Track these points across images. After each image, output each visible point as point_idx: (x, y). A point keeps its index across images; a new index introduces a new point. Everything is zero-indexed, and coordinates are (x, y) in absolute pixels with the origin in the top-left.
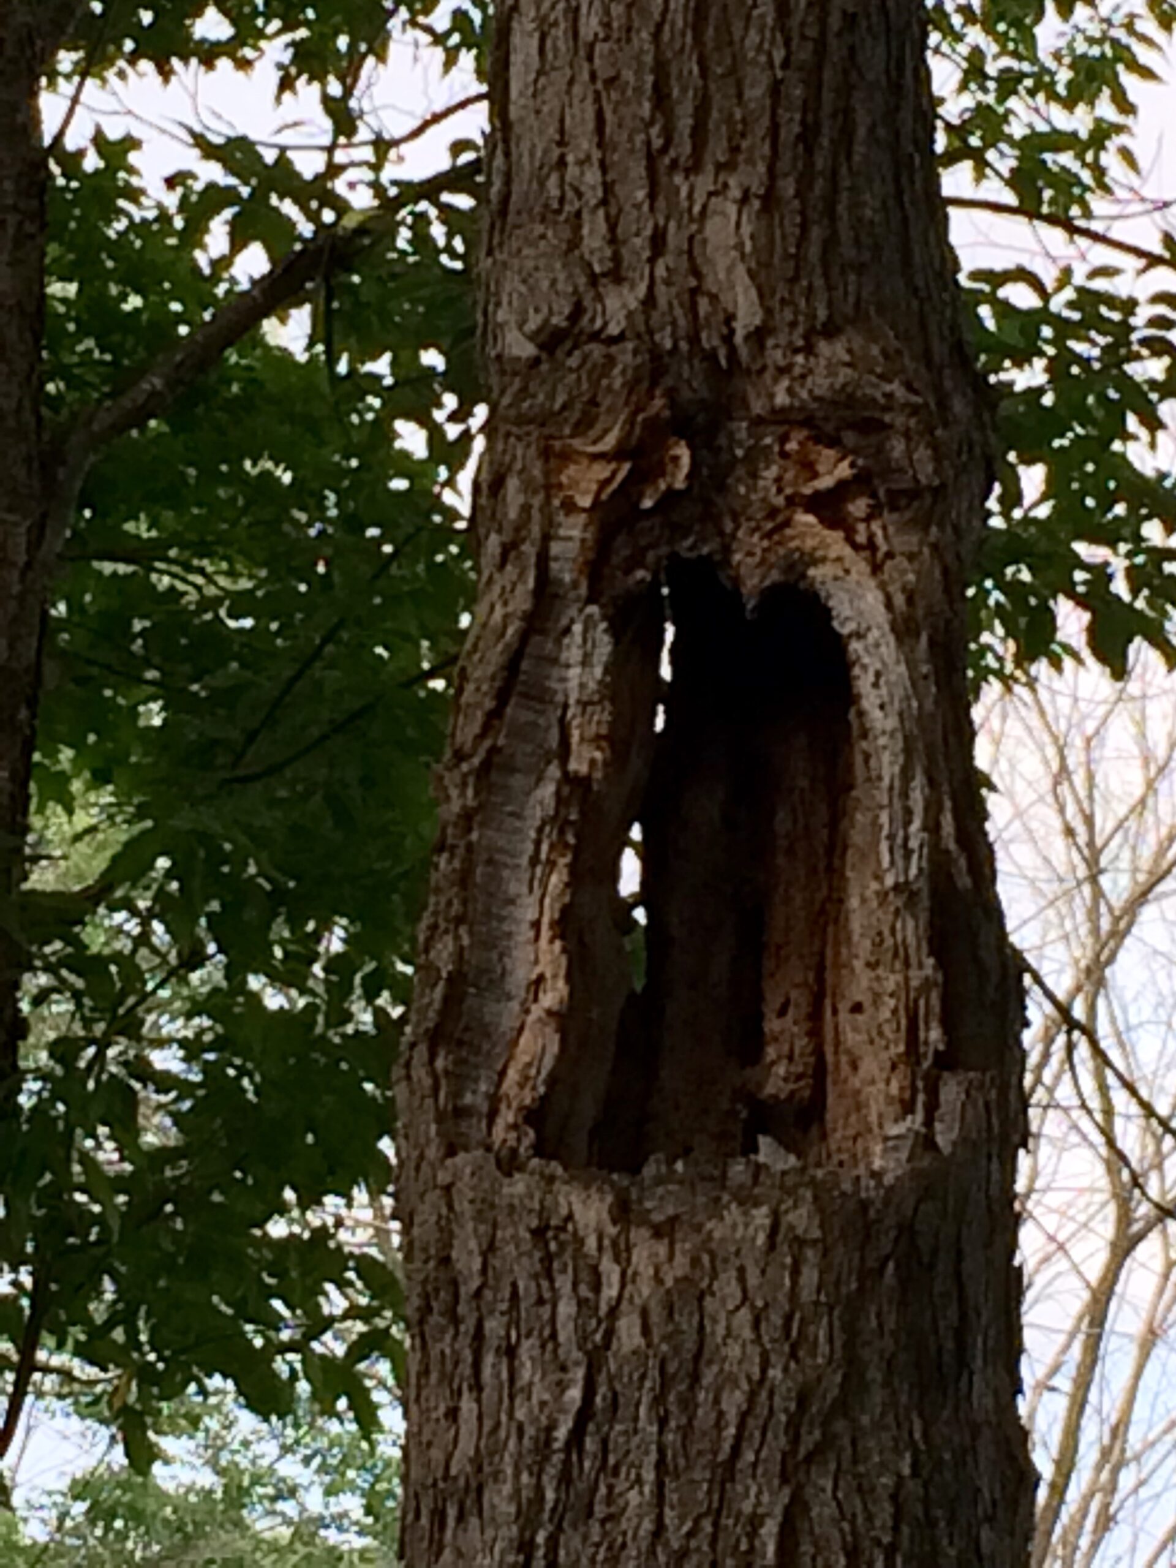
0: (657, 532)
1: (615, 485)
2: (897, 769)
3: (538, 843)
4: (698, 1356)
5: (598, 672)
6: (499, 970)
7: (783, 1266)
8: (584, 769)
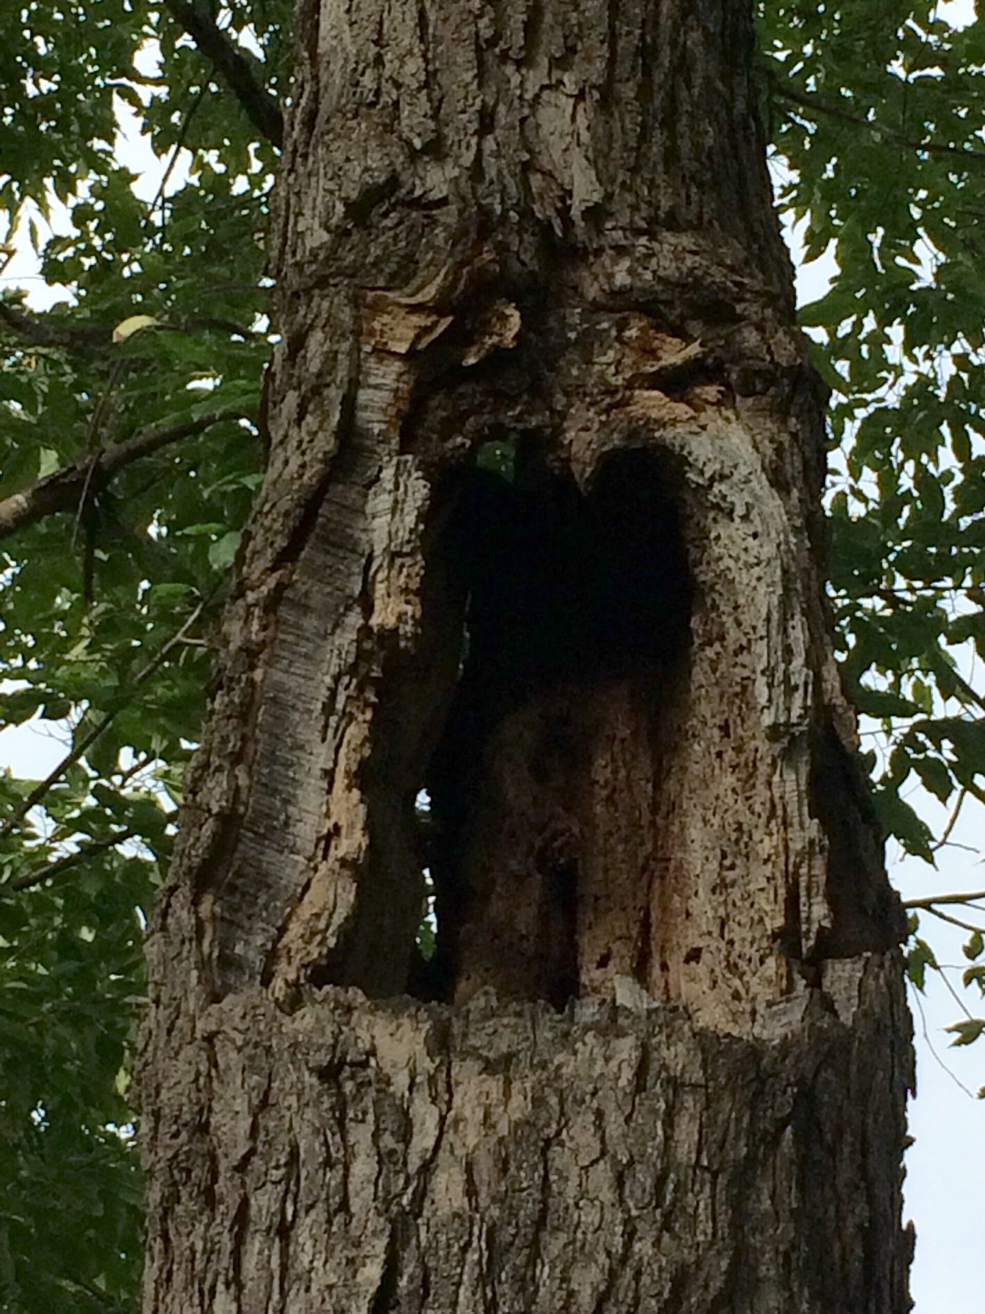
0: (478, 399)
1: (435, 335)
2: (775, 600)
3: (333, 693)
4: (540, 1223)
5: (410, 520)
6: (282, 817)
7: (654, 1111)
8: (391, 621)
